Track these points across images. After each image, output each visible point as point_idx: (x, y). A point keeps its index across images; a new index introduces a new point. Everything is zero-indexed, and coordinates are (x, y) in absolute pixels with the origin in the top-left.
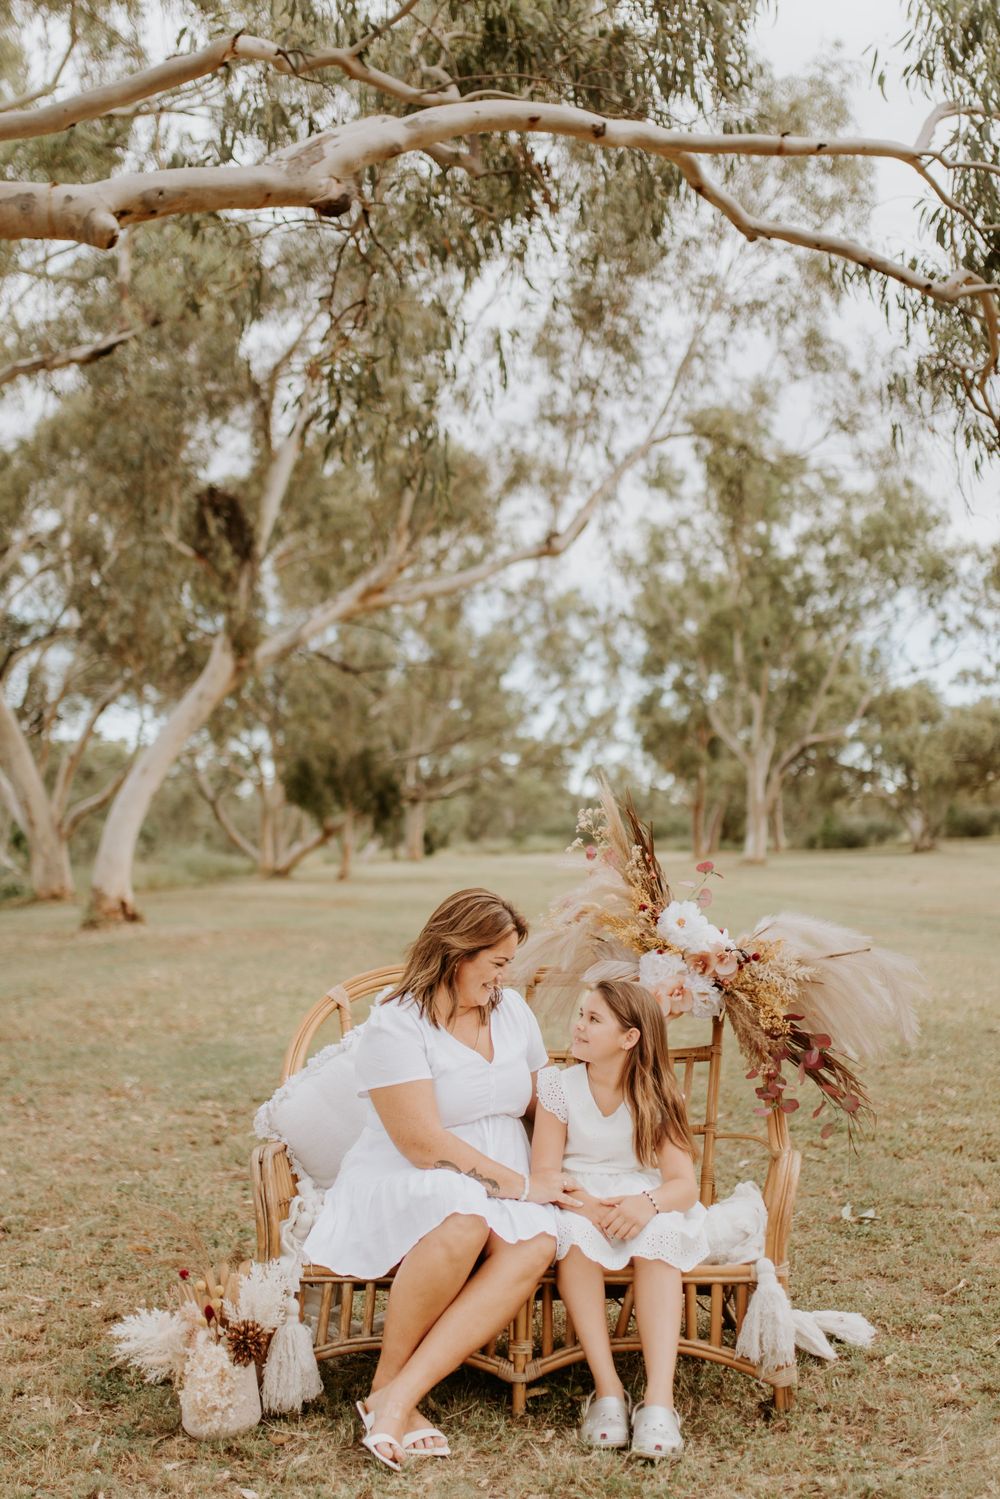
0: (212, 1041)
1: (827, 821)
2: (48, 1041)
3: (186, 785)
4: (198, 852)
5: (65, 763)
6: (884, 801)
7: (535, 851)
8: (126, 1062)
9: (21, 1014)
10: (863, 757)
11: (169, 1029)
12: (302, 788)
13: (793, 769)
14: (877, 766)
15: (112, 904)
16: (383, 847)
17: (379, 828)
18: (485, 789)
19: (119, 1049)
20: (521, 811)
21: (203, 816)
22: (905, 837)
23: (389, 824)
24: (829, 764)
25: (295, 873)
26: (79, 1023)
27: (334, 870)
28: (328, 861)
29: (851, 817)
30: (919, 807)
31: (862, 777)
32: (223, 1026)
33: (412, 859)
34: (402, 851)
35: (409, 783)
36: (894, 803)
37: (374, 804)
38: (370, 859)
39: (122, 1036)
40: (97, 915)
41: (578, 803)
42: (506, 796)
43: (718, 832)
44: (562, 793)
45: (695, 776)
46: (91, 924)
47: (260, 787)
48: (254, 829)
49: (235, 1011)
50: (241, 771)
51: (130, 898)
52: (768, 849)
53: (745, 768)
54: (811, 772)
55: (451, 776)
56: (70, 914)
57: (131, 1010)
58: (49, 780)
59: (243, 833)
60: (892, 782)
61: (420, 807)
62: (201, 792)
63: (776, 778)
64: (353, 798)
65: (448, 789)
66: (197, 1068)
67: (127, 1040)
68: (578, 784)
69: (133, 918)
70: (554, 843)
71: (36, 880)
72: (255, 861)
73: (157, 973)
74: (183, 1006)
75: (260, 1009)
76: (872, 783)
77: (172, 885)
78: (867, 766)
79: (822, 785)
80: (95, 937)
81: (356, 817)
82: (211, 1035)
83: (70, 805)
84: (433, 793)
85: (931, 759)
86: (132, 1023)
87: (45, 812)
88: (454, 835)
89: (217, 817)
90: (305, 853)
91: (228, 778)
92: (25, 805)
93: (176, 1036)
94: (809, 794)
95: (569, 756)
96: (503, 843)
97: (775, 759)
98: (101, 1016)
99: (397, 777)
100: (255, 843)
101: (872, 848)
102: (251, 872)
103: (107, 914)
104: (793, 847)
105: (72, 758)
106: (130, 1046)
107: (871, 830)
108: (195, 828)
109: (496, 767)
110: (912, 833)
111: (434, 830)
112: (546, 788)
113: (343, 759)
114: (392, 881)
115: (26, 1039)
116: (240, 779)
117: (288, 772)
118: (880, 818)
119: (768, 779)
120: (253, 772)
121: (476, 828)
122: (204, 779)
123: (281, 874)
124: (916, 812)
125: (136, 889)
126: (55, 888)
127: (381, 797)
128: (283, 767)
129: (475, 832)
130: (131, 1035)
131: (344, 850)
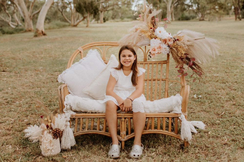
0: (59, 59)
1: (182, 15)
2: (25, 59)
3: (56, 8)
4: (59, 22)
5: (31, 4)
6: (193, 11)
7: (125, 21)
8: (40, 64)
9: (20, 54)
10: (190, 2)
11: (50, 57)
12: (79, 9)
13: (176, 5)
14: (192, 4)
15: (40, 32)
16: (95, 21)
17: (94, 17)
18: (115, 9)
19: (39, 61)
20: (122, 13)
21: (59, 14)
22: (198, 18)
23: (97, 16)
24: (183, 4)
25: (78, 26)
26: (31, 56)
27: (86, 25)
28: (85, 24)
29: (186, 14)
30: (200, 12)
31: (189, 6)
32: (61, 56)
33: (101, 23)
34: (99, 21)
35: (100, 8)
36: (196, 11)
37: (94, 12)
38: (93, 23)
39: (40, 58)
40: (37, 34)
41: (134, 12)
42: (119, 10)
43: (161, 17)
44: (130, 10)
45: (157, 6)
46: (36, 36)
47: (71, 9)
48: (70, 17)
49: (64, 53)
50: (67, 6)
51: (44, 31)
52: (171, 20)
53: (166, 4)
54: (179, 6)
55: (108, 6)
56: (32, 34)
57: (42, 53)
58: (28, 7)
59: (68, 18)
60: (195, 7)
61: (103, 12)
62: (59, 10)
63: (173, 6)
64: (89, 11)
65: (108, 9)
66: (55, 65)
67: (41, 59)
68: (134, 8)
69: (44, 34)
70: (129, 20)
71: (26, 28)
72: (70, 23)
73: (49, 45)
74: (53, 52)
75: (69, 52)
76: (191, 7)
77: (53, 28)
78: (190, 4)
79: (181, 8)
80: (37, 38)
81: (90, 15)
82: (59, 58)
83: (32, 13)
84: (105, 10)
85: (203, 3)
86: (42, 56)
87: (28, 14)
88: (109, 18)
89: (62, 15)
90: (80, 22)
91: (64, 7)
92: (23, 12)
93: (51, 58)
94: (179, 10)
95: (132, 3)
96: (119, 20)
97: (172, 3)
98: (36, 54)
99: (98, 6)
100: (70, 20)
101: (191, 20)
102: (69, 26)
103: (39, 34)
104: (176, 20)
105: (33, 3)
106: (42, 60)
107: (191, 16)
108: (58, 17)
109: (117, 5)
110: (199, 17)
111: (106, 17)
112: (127, 9)
113: (87, 3)
114: (97, 27)
115: (20, 59)
116: (67, 7)
117: (76, 6)
118: (193, 14)
119: (171, 7)
120: (70, 6)
121: (114, 17)
122: (60, 7)
123: (75, 26)
124: (200, 13)
125: (45, 29)
126: (30, 29)
127: (95, 10)
128: (75, 5)
129: (114, 18)
130: (42, 58)
131: (88, 21)
